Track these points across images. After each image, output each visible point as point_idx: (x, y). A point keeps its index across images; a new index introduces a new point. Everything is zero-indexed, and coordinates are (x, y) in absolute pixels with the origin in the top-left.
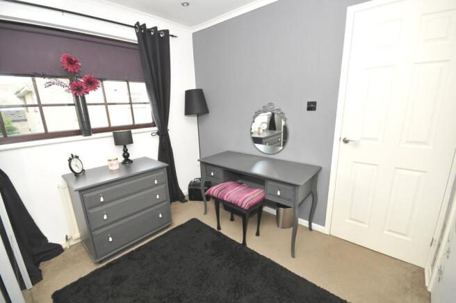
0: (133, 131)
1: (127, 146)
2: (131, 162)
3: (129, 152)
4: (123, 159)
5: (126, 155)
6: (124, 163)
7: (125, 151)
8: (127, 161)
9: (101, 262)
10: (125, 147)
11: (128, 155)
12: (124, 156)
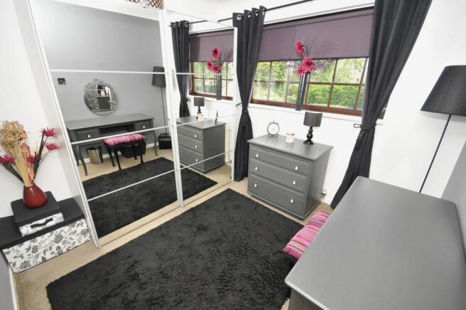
0: (324, 114)
1: (314, 128)
2: (312, 143)
3: (313, 133)
4: (306, 139)
5: (310, 136)
6: (305, 142)
7: (311, 132)
8: (309, 141)
9: (253, 196)
10: (311, 128)
11: (311, 137)
12: (308, 137)
